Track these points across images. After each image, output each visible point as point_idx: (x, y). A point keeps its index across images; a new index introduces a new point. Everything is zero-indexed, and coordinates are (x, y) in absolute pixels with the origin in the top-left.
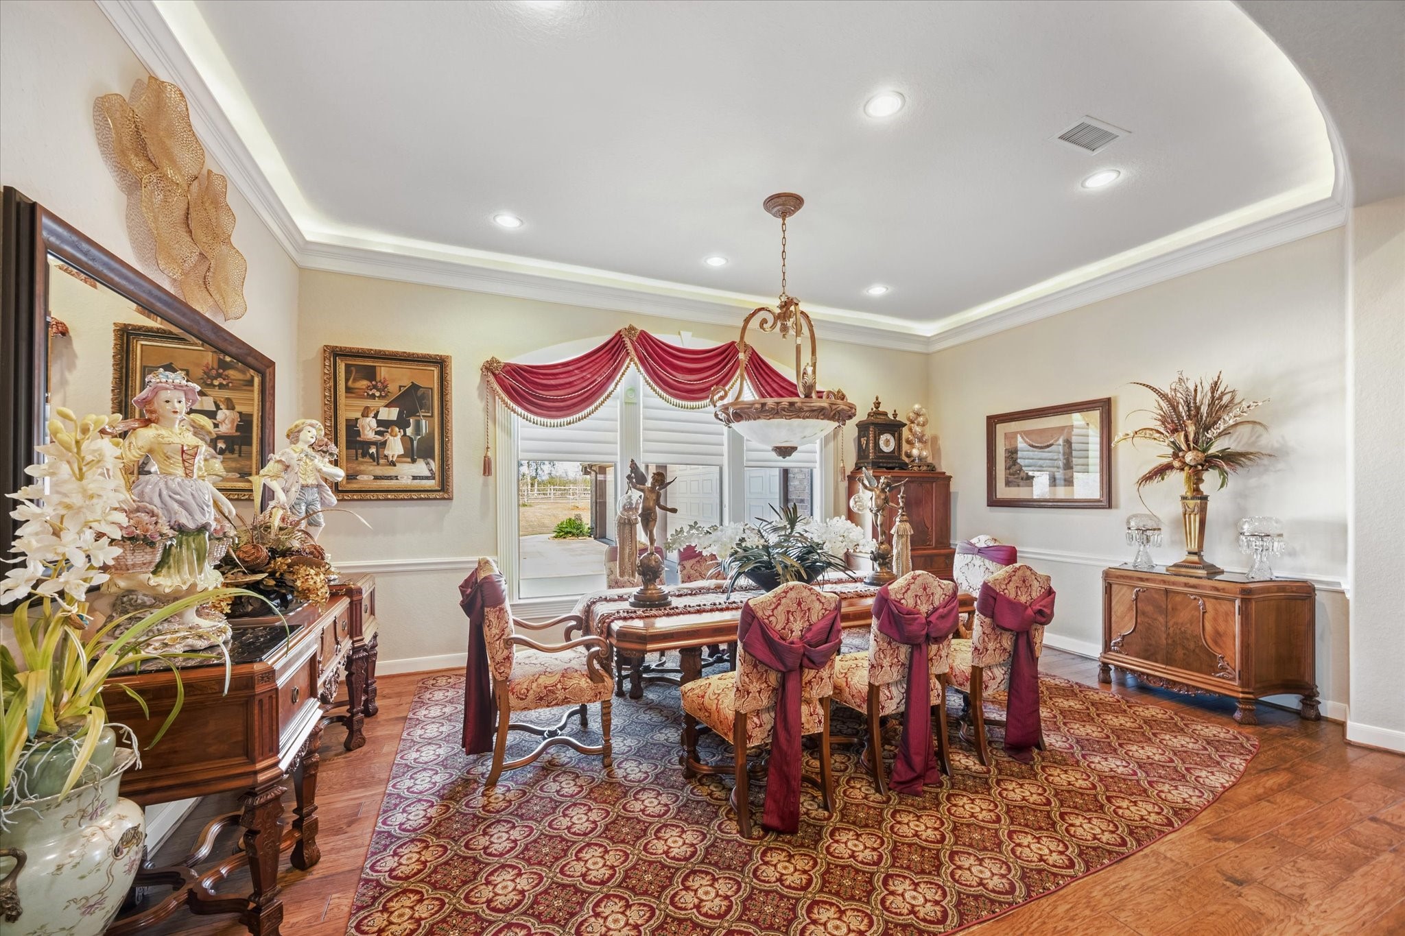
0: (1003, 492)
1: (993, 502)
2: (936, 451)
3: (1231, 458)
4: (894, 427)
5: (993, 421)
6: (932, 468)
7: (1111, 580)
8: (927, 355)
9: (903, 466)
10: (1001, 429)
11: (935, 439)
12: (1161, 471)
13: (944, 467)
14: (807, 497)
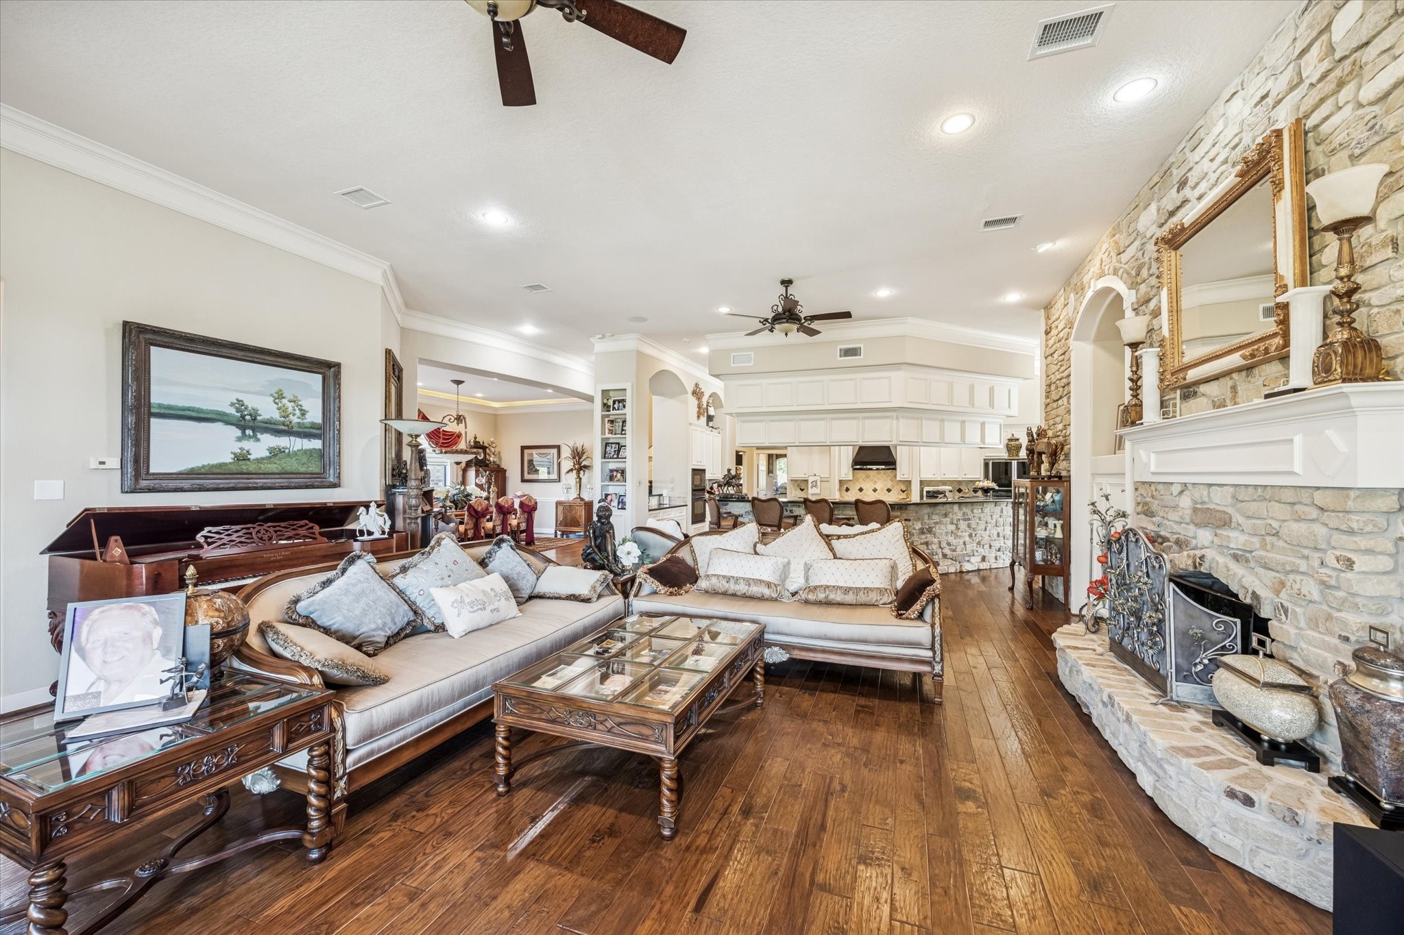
0: (527, 476)
1: (523, 480)
2: (500, 459)
3: (586, 467)
4: (484, 448)
5: (523, 448)
6: (499, 466)
7: (558, 504)
8: (495, 415)
9: (487, 465)
10: (526, 451)
11: (499, 453)
12: (571, 470)
13: (503, 466)
14: (442, 478)
